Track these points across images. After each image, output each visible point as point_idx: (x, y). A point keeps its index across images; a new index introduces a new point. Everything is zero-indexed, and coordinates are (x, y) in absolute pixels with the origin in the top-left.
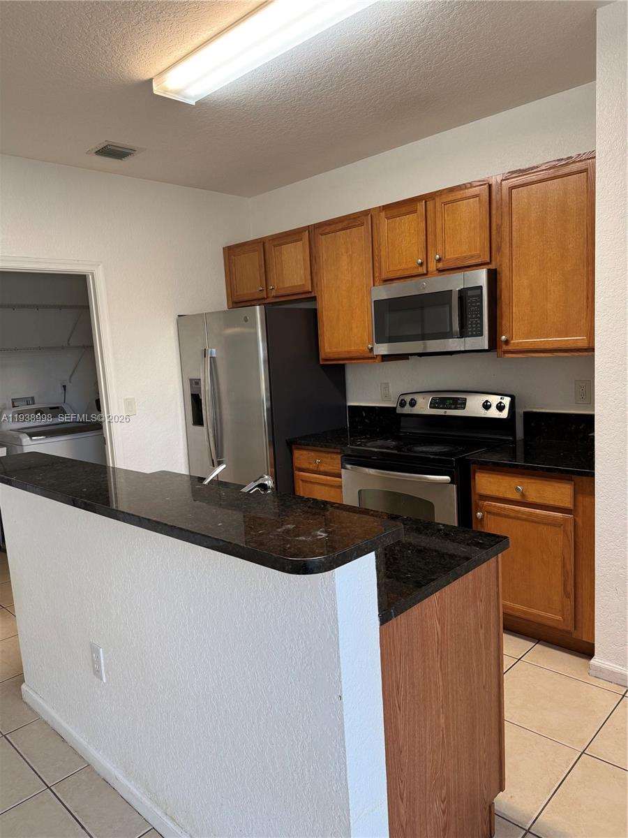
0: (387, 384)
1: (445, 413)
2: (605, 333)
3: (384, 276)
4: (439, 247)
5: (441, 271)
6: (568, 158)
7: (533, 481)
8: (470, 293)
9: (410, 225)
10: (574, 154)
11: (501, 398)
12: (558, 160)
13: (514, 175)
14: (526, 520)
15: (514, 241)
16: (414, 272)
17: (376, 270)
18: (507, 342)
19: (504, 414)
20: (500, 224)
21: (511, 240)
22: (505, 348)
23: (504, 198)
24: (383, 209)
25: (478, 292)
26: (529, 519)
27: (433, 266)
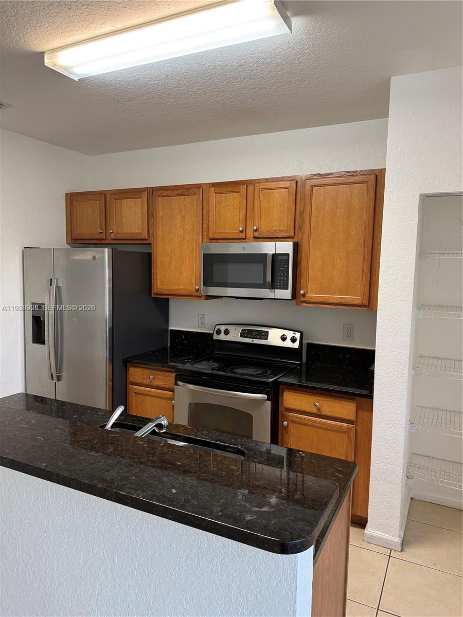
0: (203, 315)
1: (253, 341)
2: (385, 299)
3: (211, 236)
4: (256, 221)
5: (255, 238)
6: (354, 172)
7: (327, 399)
8: (279, 258)
9: (233, 200)
10: (358, 169)
11: (294, 333)
12: (347, 172)
13: (315, 177)
14: (320, 428)
15: (312, 224)
16: (236, 237)
17: (205, 230)
18: (304, 295)
19: (296, 345)
20: (302, 210)
21: (310, 223)
22: (302, 299)
23: (307, 192)
24: (212, 186)
25: (286, 258)
26: (323, 428)
27: (250, 234)
